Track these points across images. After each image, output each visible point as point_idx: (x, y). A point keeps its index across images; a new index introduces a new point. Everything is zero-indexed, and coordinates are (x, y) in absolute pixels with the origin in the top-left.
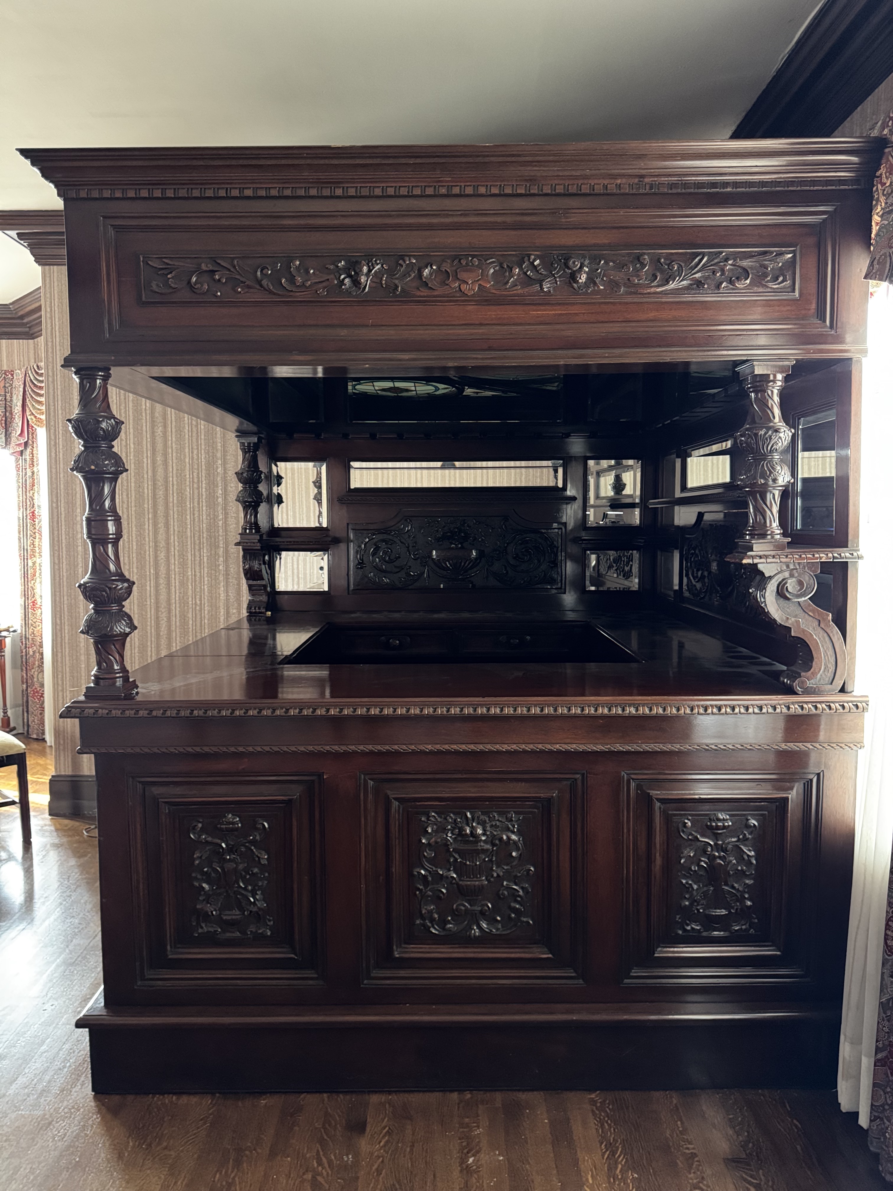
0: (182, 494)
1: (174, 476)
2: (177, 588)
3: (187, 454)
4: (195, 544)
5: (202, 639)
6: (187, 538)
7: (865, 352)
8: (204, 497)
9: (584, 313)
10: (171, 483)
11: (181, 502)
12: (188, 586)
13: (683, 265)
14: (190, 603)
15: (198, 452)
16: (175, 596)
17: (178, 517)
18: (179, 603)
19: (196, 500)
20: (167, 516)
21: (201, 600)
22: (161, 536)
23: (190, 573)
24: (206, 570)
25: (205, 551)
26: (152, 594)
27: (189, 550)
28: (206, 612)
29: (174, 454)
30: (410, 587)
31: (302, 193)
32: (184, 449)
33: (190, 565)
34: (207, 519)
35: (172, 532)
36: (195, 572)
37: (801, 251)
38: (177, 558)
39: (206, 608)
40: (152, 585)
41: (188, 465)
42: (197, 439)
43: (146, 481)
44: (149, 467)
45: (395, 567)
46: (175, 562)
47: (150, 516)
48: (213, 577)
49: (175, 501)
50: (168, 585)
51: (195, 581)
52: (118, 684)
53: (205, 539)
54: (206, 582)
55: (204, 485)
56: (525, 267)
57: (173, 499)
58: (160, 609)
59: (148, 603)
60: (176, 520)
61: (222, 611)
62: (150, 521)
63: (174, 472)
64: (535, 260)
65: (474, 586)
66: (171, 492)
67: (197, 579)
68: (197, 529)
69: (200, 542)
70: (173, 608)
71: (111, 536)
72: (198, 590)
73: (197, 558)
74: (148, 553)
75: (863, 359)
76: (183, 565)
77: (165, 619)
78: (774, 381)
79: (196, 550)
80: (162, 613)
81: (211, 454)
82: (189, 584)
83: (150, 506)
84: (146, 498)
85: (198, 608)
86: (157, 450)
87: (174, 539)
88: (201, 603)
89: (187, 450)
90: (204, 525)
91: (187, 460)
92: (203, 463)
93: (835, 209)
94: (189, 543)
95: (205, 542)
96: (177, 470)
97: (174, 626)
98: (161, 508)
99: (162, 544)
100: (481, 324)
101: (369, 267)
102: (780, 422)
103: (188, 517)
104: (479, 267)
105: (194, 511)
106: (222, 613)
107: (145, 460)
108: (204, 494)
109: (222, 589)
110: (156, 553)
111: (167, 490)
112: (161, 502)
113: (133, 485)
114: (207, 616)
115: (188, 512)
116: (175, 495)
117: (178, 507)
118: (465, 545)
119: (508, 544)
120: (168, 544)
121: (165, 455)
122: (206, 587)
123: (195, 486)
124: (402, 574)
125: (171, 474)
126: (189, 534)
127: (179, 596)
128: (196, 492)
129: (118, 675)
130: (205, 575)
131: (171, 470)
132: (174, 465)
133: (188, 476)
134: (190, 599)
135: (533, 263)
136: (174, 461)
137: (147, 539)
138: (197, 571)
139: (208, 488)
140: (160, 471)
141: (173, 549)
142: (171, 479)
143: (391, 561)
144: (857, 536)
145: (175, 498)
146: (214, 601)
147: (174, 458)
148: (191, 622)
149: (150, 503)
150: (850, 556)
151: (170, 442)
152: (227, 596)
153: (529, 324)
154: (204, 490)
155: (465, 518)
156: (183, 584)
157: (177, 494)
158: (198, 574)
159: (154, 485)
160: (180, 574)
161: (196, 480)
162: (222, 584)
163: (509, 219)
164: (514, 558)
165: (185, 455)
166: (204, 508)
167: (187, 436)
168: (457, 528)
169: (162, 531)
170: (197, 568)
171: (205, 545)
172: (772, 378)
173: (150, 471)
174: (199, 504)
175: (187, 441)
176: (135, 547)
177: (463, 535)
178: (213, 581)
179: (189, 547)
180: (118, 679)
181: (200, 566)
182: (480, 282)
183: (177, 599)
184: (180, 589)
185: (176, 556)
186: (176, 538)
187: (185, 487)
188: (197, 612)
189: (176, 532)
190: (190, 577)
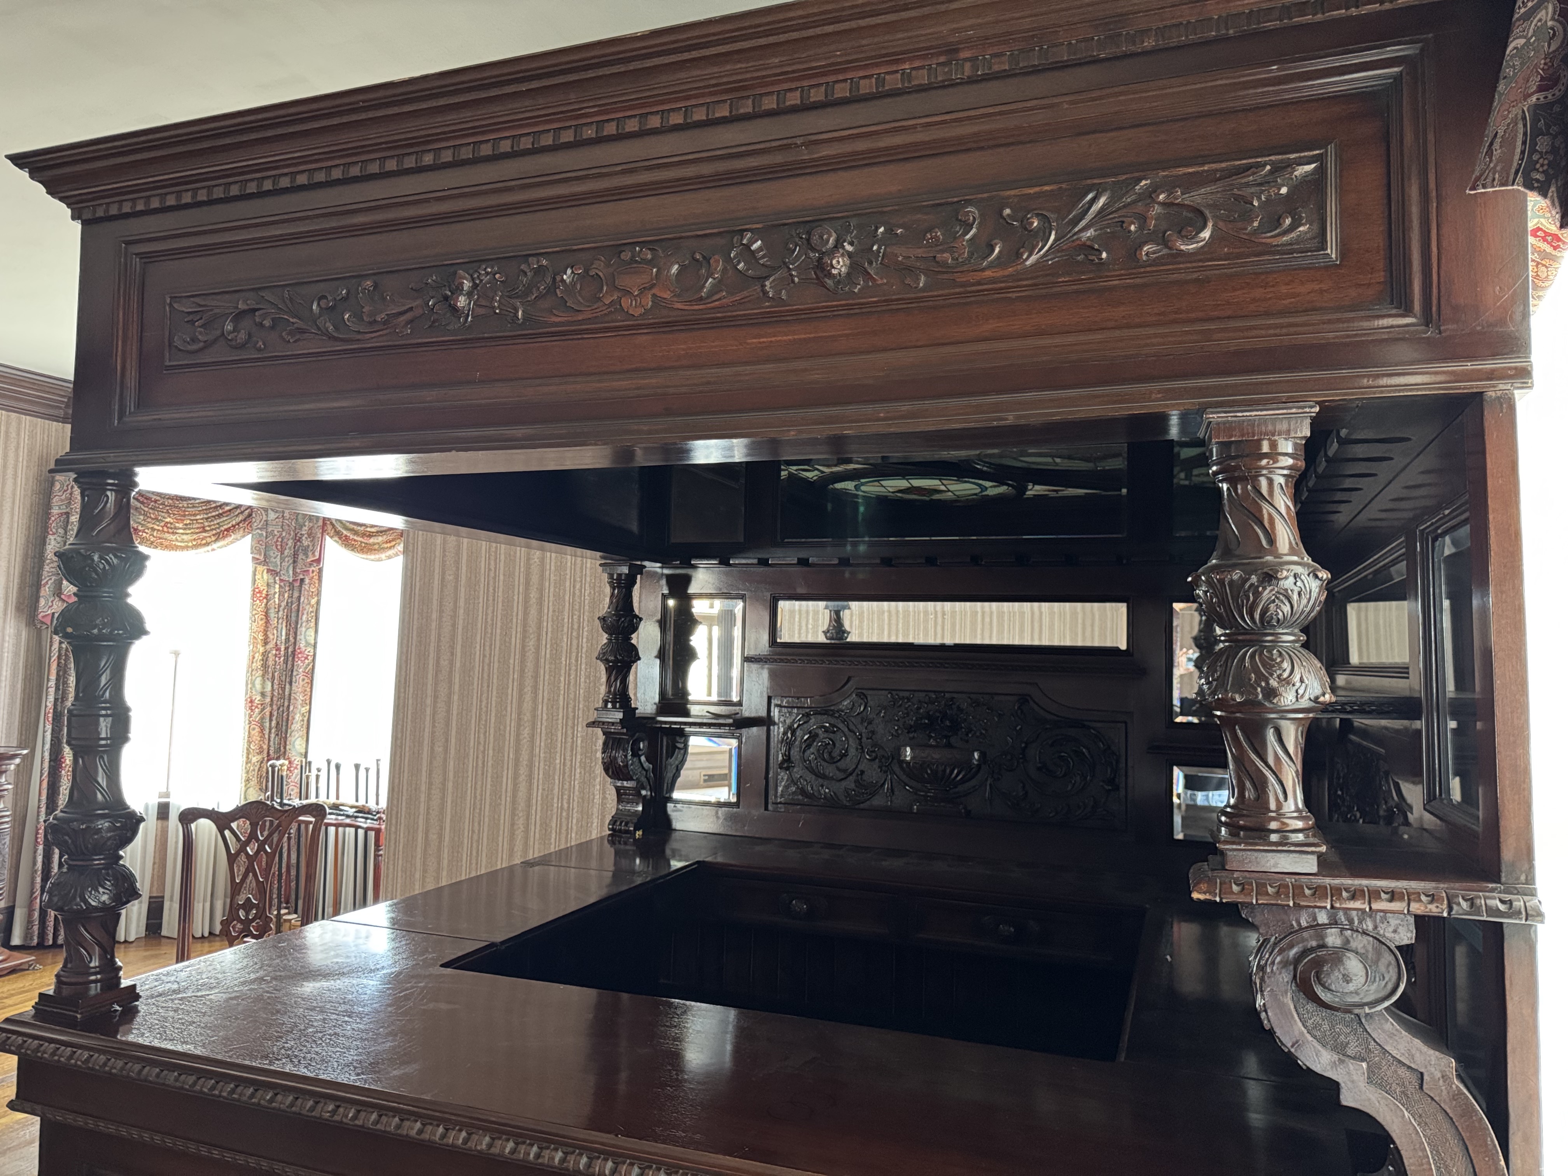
0: (557, 645)
1: (550, 619)
2: (541, 781)
3: (568, 589)
4: (567, 718)
5: (478, 877)
6: (558, 709)
7: (1523, 375)
8: (584, 650)
9: (847, 335)
10: (545, 630)
11: (555, 657)
12: (554, 779)
13: (1052, 216)
14: (555, 805)
15: (581, 586)
16: (538, 794)
17: (549, 679)
18: (542, 805)
19: (574, 654)
20: (536, 677)
21: (569, 803)
22: (527, 705)
23: (558, 761)
24: (579, 757)
25: (580, 729)
26: (509, 790)
27: (560, 727)
28: (574, 821)
29: (552, 590)
30: (862, 806)
31: (374, 168)
32: (565, 581)
33: (558, 749)
34: (585, 682)
35: (540, 700)
36: (565, 759)
37: (1339, 157)
38: (543, 738)
39: (575, 815)
40: (510, 776)
41: (567, 604)
42: (581, 568)
43: (514, 627)
44: (520, 608)
45: (838, 769)
46: (541, 743)
47: (516, 676)
48: (588, 769)
49: (548, 656)
50: (530, 777)
51: (564, 773)
52: (92, 992)
53: (581, 712)
54: (578, 776)
55: (585, 633)
56: (735, 257)
57: (546, 652)
58: (517, 812)
59: (503, 802)
60: (546, 684)
61: (595, 821)
62: (515, 684)
63: (550, 615)
64: (752, 241)
65: (968, 813)
66: (544, 643)
67: (567, 770)
68: (572, 696)
69: (574, 716)
70: (533, 812)
71: (103, 742)
72: (566, 787)
73: (569, 740)
74: (508, 728)
75: (1517, 392)
76: (551, 748)
77: (522, 827)
78: (1274, 455)
79: (569, 728)
80: (519, 818)
81: (597, 589)
82: (557, 778)
83: (517, 661)
84: (513, 650)
85: (564, 814)
86: (531, 583)
87: (543, 711)
88: (569, 807)
89: (568, 584)
90: (582, 691)
91: (567, 598)
92: (587, 602)
93: (1422, 50)
94: (560, 716)
95: (581, 715)
96: (554, 611)
97: (532, 839)
98: (530, 665)
99: (527, 717)
100: (659, 369)
101: (473, 279)
102: (1293, 551)
103: (562, 679)
104: (651, 263)
105: (570, 670)
106: (595, 824)
107: (516, 598)
108: (585, 645)
109: (598, 787)
110: (518, 729)
111: (539, 640)
112: (530, 656)
113: (498, 631)
114: (574, 827)
115: (563, 672)
116: (548, 646)
117: (551, 663)
118: (953, 740)
119: (1026, 744)
120: (534, 716)
121: (541, 590)
122: (576, 782)
123: (575, 634)
124: (850, 783)
125: (545, 617)
126: (561, 703)
127: (542, 794)
128: (575, 642)
129: (93, 978)
130: (578, 764)
131: (546, 611)
132: (551, 604)
133: (566, 620)
134: (555, 800)
135: (747, 247)
136: (551, 599)
137: (509, 709)
138: (568, 758)
139: (590, 637)
140: (533, 612)
141: (539, 723)
142: (545, 624)
143: (832, 761)
144: (1527, 853)
145: (548, 651)
146: (586, 804)
147: (551, 595)
148: (553, 836)
149: (517, 657)
150: (1502, 907)
151: (548, 573)
152: (604, 798)
153: (747, 363)
154: (585, 640)
155: (955, 695)
156: (548, 777)
157: (552, 645)
158: (568, 763)
159: (525, 631)
160: (545, 761)
161: (576, 627)
162: (598, 780)
163: (706, 169)
164: (1039, 769)
165: (565, 591)
166: (583, 667)
167: (569, 564)
168: (940, 712)
169: (528, 697)
170: (568, 754)
171: (580, 720)
172: (1265, 448)
173: (520, 613)
174: (577, 661)
175: (568, 572)
176: (493, 720)
177: (948, 723)
178: (587, 775)
179: (560, 722)
180: (93, 985)
181: (572, 751)
182: (653, 291)
183: (539, 798)
184: (543, 784)
185: (543, 735)
186: (545, 708)
187: (562, 635)
188: (563, 820)
189: (545, 700)
190: (558, 766)
